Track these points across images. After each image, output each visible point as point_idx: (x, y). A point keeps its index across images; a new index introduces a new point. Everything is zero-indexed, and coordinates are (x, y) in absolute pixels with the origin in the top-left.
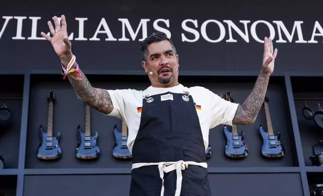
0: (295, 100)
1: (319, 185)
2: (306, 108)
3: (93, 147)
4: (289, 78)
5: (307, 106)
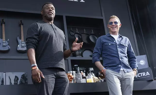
0: (67, 27)
1: (75, 65)
4: (65, 17)
5: (72, 30)
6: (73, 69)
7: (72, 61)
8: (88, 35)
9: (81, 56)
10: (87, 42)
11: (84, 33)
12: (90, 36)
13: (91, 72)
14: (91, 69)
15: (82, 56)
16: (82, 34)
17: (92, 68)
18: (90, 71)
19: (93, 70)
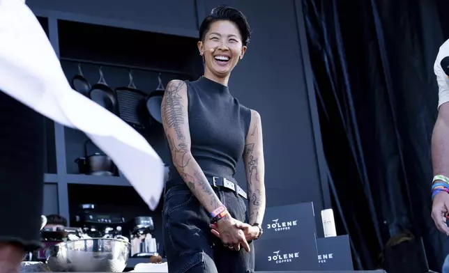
2: (78, 76)
4: (55, 22)
5: (81, 74)
6: (75, 219)
7: (72, 188)
8: (142, 97)
9: (110, 173)
10: (137, 122)
11: (129, 87)
12: (148, 99)
13: (145, 233)
14: (142, 222)
15: (116, 173)
16: (117, 91)
17: (150, 218)
18: (142, 229)
19: (152, 223)
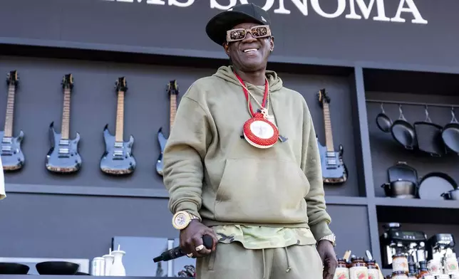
0: (366, 102)
1: (392, 225)
2: (381, 115)
3: (72, 155)
4: (361, 70)
5: (384, 112)
6: (383, 235)
7: (381, 210)
8: (437, 129)
9: (412, 193)
10: (434, 152)
11: (426, 121)
12: (443, 131)
13: (446, 248)
14: (443, 238)
15: (417, 196)
16: (416, 125)
17: (450, 235)
18: (442, 244)
19: (452, 240)
